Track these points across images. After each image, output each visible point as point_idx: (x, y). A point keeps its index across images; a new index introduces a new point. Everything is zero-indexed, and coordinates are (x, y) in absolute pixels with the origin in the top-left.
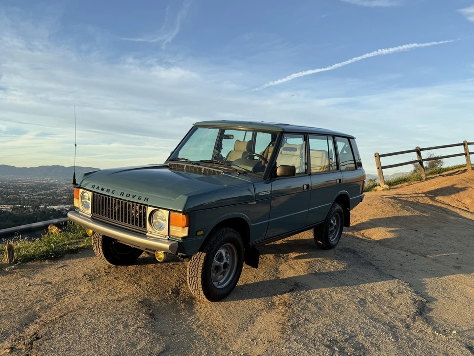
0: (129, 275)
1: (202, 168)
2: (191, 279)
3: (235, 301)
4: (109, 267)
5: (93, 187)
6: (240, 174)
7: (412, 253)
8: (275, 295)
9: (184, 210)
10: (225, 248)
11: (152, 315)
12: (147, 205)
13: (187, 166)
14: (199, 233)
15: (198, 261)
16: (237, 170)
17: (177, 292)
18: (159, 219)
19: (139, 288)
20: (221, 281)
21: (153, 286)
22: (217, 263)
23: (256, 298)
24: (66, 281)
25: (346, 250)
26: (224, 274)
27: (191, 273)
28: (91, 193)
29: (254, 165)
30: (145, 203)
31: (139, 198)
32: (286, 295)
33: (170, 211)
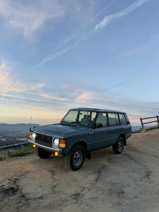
1: (71, 125)
2: (66, 162)
5: (36, 131)
7: (151, 156)
9: (64, 138)
10: (78, 152)
11: (53, 174)
12: (53, 137)
14: (69, 146)
15: (69, 156)
20: (77, 164)
22: (75, 157)
25: (125, 154)
26: (78, 161)
27: (66, 160)
28: (35, 133)
31: (50, 135)
32: (100, 169)
33: (60, 138)
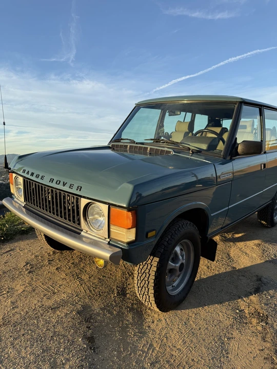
0: (73, 263)
1: (147, 148)
2: (140, 289)
3: (194, 308)
4: (54, 253)
5: (24, 171)
6: (193, 153)
8: (239, 297)
9: (129, 204)
10: (180, 245)
12: (81, 196)
13: (130, 146)
14: (150, 235)
15: (149, 268)
16: (189, 149)
17: (123, 292)
18: (96, 214)
19: (81, 285)
20: (175, 284)
21: (96, 281)
22: (172, 266)
23: (218, 303)
24: (4, 273)
26: (179, 276)
27: (139, 282)
28: (22, 178)
29: (209, 142)
30: (78, 192)
31: (71, 186)
32: (253, 298)
33: (110, 205)
